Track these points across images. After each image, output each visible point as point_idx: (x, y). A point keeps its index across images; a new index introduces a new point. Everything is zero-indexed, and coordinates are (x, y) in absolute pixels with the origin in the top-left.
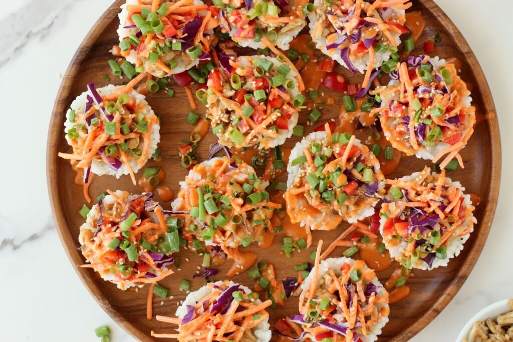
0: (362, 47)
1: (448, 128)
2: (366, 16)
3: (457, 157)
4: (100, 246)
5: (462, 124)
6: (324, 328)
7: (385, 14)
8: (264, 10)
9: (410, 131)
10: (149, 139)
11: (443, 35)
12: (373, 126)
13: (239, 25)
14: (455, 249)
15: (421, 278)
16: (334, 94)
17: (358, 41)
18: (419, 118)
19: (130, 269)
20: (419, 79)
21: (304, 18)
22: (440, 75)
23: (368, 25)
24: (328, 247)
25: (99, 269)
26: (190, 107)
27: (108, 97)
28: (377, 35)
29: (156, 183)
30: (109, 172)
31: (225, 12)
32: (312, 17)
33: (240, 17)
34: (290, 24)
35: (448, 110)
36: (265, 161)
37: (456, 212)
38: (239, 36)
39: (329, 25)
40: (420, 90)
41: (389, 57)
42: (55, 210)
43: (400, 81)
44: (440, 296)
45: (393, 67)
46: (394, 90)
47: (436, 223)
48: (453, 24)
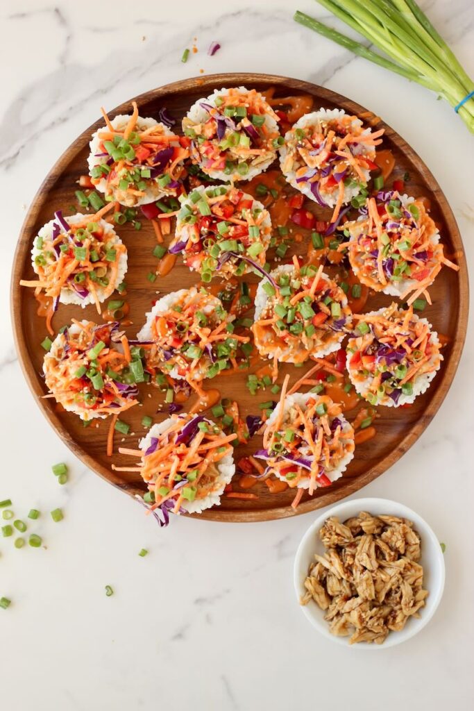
0: (333, 181)
1: (417, 264)
2: (337, 149)
3: (424, 293)
4: (65, 374)
5: (429, 261)
6: (288, 462)
7: (356, 150)
8: (236, 140)
9: (379, 265)
10: (117, 268)
11: (412, 173)
12: (340, 263)
13: (210, 156)
14: (421, 386)
15: (386, 419)
16: (303, 231)
17: (328, 175)
18: (388, 253)
19: (95, 398)
20: (388, 215)
21: (275, 151)
22: (409, 212)
23: (339, 159)
24: (293, 386)
25: (62, 399)
26: (157, 241)
27: (76, 225)
28: (347, 170)
29: (120, 316)
30: (75, 301)
31: (197, 143)
32: (282, 150)
33: (212, 148)
34: (261, 156)
35: (416, 246)
36: (231, 296)
37: (423, 347)
38: (210, 167)
39: (299, 159)
40: (388, 225)
41: (358, 193)
42: (18, 340)
43: (369, 217)
44: (406, 435)
45: (362, 202)
46: (363, 225)
47: (403, 357)
48: (422, 163)
